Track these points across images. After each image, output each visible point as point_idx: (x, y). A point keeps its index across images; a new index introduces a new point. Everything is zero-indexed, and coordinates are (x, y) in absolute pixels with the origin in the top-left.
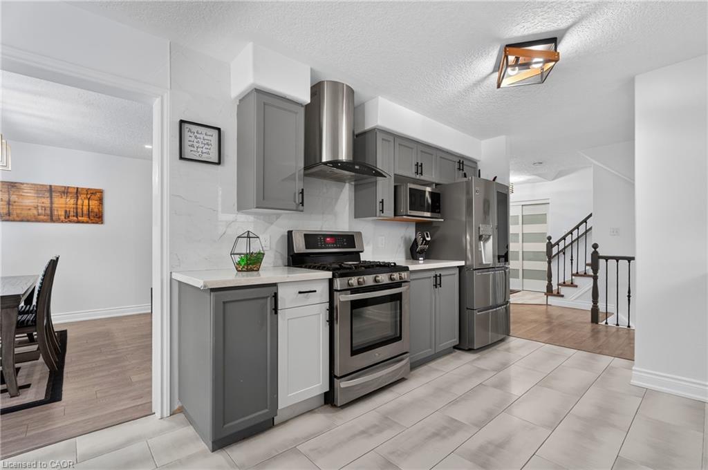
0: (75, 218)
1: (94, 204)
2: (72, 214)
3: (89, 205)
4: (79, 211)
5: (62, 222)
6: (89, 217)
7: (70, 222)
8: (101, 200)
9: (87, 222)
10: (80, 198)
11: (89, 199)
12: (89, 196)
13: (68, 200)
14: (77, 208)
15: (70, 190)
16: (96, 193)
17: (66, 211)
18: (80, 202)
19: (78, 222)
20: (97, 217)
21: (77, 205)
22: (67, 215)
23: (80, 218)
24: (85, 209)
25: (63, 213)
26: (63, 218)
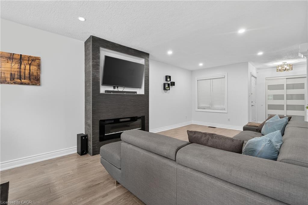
0: (19, 80)
1: (34, 68)
2: (16, 76)
3: (30, 70)
4: (22, 74)
5: (8, 83)
6: (30, 80)
7: (15, 83)
8: (39, 66)
9: (28, 84)
10: (22, 63)
11: (30, 65)
12: (30, 62)
13: (13, 64)
14: (20, 72)
15: (15, 56)
16: (35, 60)
17: (11, 74)
18: (23, 66)
19: (22, 84)
20: (35, 80)
21: (20, 69)
22: (12, 77)
23: (23, 81)
24: (27, 72)
25: (9, 76)
26: (8, 80)
